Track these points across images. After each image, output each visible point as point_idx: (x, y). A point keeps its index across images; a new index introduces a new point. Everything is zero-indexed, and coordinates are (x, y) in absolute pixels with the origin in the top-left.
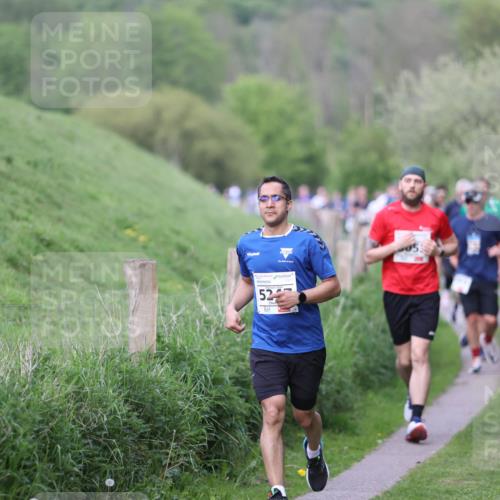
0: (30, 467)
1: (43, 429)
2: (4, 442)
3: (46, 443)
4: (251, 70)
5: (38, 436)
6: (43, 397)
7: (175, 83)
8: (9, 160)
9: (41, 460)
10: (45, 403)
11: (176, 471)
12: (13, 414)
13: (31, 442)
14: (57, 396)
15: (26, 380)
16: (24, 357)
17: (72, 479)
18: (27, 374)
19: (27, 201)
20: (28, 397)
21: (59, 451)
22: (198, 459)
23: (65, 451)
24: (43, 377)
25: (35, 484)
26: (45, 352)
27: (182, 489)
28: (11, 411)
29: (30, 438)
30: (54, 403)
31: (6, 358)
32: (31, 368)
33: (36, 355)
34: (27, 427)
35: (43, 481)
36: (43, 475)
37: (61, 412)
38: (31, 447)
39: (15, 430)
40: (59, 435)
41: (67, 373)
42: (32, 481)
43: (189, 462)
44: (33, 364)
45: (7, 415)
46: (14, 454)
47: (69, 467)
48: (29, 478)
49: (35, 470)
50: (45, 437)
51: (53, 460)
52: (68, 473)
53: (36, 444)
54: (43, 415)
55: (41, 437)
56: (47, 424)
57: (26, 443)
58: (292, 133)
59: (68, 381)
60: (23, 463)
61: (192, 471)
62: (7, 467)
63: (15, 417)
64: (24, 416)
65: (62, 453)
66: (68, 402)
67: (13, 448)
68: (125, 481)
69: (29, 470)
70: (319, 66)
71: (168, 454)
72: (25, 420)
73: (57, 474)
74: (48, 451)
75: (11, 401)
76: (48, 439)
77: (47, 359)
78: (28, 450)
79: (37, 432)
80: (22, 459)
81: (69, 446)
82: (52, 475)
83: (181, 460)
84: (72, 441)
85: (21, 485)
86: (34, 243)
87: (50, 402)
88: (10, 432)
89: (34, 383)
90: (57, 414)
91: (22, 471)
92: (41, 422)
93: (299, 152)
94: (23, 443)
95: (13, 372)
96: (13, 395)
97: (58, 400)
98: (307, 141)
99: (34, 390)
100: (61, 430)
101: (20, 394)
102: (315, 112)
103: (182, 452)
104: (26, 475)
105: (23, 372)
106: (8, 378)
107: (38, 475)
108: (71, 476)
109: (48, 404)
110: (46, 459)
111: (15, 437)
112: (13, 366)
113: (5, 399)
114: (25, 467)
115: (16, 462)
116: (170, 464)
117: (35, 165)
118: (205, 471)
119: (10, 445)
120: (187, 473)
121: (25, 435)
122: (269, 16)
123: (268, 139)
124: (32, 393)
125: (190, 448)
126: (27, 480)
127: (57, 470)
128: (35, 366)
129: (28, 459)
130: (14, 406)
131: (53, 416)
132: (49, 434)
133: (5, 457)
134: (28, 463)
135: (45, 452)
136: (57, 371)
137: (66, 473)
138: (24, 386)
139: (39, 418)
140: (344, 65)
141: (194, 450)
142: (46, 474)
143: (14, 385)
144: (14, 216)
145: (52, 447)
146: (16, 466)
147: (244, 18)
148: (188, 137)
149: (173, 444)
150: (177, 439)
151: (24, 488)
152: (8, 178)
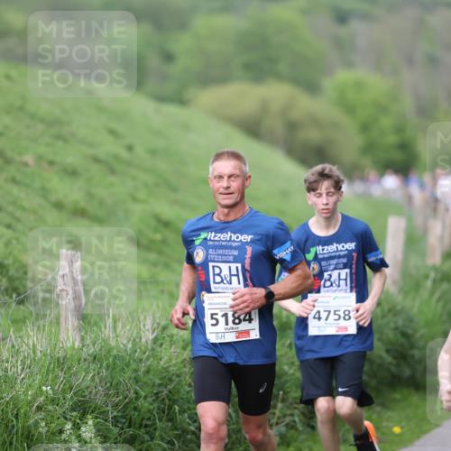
0: (151, 426)
1: (162, 392)
2: (127, 403)
3: (165, 405)
4: (349, 65)
5: (157, 398)
6: (162, 363)
7: (280, 77)
8: (130, 148)
9: (160, 420)
10: (163, 368)
11: (283, 429)
12: (135, 378)
13: (151, 404)
14: (174, 362)
15: (146, 347)
16: (144, 326)
17: (189, 437)
18: (147, 342)
19: (146, 185)
20: (149, 363)
21: (177, 411)
22: (302, 418)
23: (182, 411)
24: (161, 345)
25: (154, 441)
26: (163, 323)
27: (288, 445)
28: (133, 376)
29: (150, 400)
30: (171, 369)
31: (128, 327)
32: (151, 337)
33: (155, 325)
34: (148, 390)
35: (162, 439)
36: (163, 434)
37: (178, 376)
38: (151, 407)
39: (136, 393)
40: (176, 397)
41: (184, 341)
42: (152, 439)
43: (294, 422)
44: (153, 332)
45: (130, 378)
46: (136, 414)
47: (186, 426)
48: (150, 436)
49: (155, 429)
50: (164, 399)
51: (171, 420)
52: (185, 431)
53: (156, 405)
54: (162, 379)
55: (161, 399)
56: (166, 387)
57: (146, 405)
58: (386, 122)
59: (184, 348)
60: (144, 422)
61: (297, 429)
62: (130, 427)
63: (137, 380)
64: (145, 379)
65: (179, 414)
66: (185, 366)
67: (135, 409)
68: (237, 439)
69: (150, 429)
70: (410, 61)
71: (274, 414)
72: (146, 383)
73: (176, 432)
74: (166, 411)
75: (133, 366)
76: (167, 401)
77: (165, 328)
78: (149, 411)
79: (157, 394)
80: (143, 419)
81: (185, 407)
82: (171, 433)
83: (288, 419)
84: (189, 402)
85: (142, 443)
86: (153, 223)
87: (168, 367)
88: (132, 395)
89: (153, 349)
90: (174, 378)
91: (143, 430)
92: (160, 385)
93: (392, 139)
94: (144, 405)
95: (134, 340)
96: (135, 361)
97: (175, 365)
98: (399, 130)
99: (154, 356)
100: (179, 392)
101: (141, 360)
102: (408, 103)
103: (289, 412)
104: (147, 433)
105: (143, 340)
106: (130, 346)
107: (157, 433)
108: (188, 434)
109: (166, 370)
110: (164, 419)
111: (137, 399)
112: (134, 335)
113: (128, 365)
114: (146, 426)
115: (138, 422)
116: (277, 424)
117: (153, 152)
118: (309, 429)
119: (132, 406)
120: (292, 432)
121: (145, 397)
122: (365, 17)
123: (365, 128)
124: (152, 359)
125: (295, 408)
126: (149, 438)
127: (176, 429)
128: (155, 335)
129: (149, 419)
130: (136, 371)
131: (170, 380)
132: (168, 396)
133: (128, 417)
134: (149, 423)
135: (164, 413)
136: (175, 338)
137: (183, 432)
138: (145, 353)
139: (158, 381)
140: (432, 61)
141: (299, 410)
142: (166, 433)
143: (136, 351)
144: (135, 199)
145: (170, 408)
146: (137, 426)
147: (342, 18)
148: (292, 126)
149: (280, 405)
150: (283, 401)
151: (145, 445)
152: (129, 164)
